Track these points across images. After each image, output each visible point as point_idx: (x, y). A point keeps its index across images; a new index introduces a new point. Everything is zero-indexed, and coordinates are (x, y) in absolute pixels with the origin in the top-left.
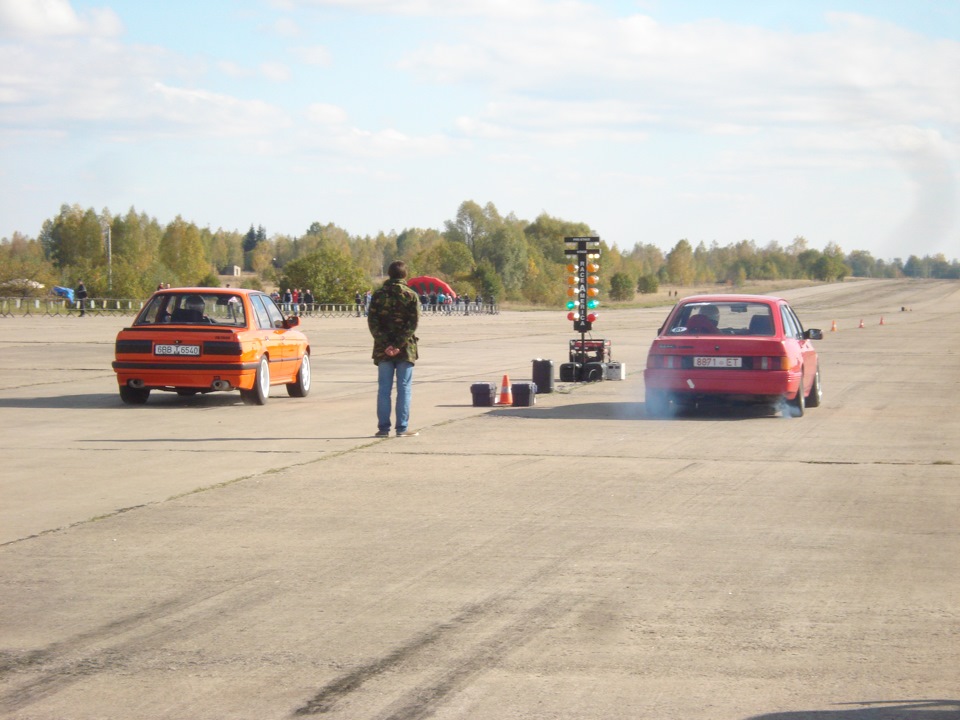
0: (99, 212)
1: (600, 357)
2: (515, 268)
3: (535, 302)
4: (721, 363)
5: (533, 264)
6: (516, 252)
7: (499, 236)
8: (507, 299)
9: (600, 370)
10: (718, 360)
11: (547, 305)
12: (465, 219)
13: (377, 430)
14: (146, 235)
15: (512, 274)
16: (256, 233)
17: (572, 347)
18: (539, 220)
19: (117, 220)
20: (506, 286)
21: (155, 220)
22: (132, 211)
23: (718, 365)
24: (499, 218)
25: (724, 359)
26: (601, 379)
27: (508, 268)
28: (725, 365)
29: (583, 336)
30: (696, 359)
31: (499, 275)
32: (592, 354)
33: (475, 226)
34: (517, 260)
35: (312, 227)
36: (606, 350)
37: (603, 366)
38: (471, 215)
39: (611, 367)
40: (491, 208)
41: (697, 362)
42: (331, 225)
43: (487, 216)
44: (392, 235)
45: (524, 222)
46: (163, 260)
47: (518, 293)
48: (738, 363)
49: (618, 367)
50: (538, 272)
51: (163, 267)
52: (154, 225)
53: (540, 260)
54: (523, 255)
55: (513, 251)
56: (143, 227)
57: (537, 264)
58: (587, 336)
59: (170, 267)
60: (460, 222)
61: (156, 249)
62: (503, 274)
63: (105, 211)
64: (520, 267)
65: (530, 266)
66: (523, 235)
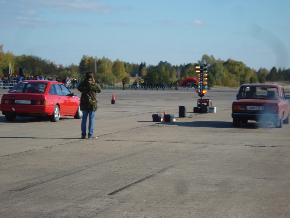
0: (94, 58)
1: (208, 105)
2: (219, 75)
3: (225, 86)
4: (24, 102)
5: (225, 74)
6: (220, 70)
7: (214, 65)
8: (216, 85)
9: (207, 110)
10: (23, 101)
11: (229, 87)
12: (204, 60)
13: (81, 136)
14: (108, 65)
15: (218, 77)
16: (143, 64)
17: (198, 102)
18: (228, 60)
19: (99, 60)
20: (216, 81)
21: (110, 60)
22: (104, 57)
23: (23, 103)
24: (214, 60)
25: (25, 101)
26: (207, 112)
27: (217, 75)
28: (25, 103)
29: (201, 98)
30: (16, 101)
31: (214, 77)
32: (205, 104)
33: (207, 62)
34: (220, 73)
35: (160, 62)
36: (210, 103)
37: (208, 108)
38: (206, 59)
39: (211, 108)
40: (212, 56)
41: (16, 102)
42: (166, 62)
43: (211, 59)
44: (184, 65)
45: (223, 61)
46: (113, 72)
47: (220, 83)
48: (29, 102)
49: (213, 109)
50: (226, 76)
51: (112, 74)
52: (110, 62)
53: (227, 73)
54: (222, 71)
55: (219, 70)
56: (107, 62)
57: (226, 74)
58: (203, 98)
59: (115, 74)
60: (202, 61)
61: (111, 69)
62: (216, 77)
63: (96, 57)
64: (221, 75)
65: (224, 75)
66: (222, 65)
